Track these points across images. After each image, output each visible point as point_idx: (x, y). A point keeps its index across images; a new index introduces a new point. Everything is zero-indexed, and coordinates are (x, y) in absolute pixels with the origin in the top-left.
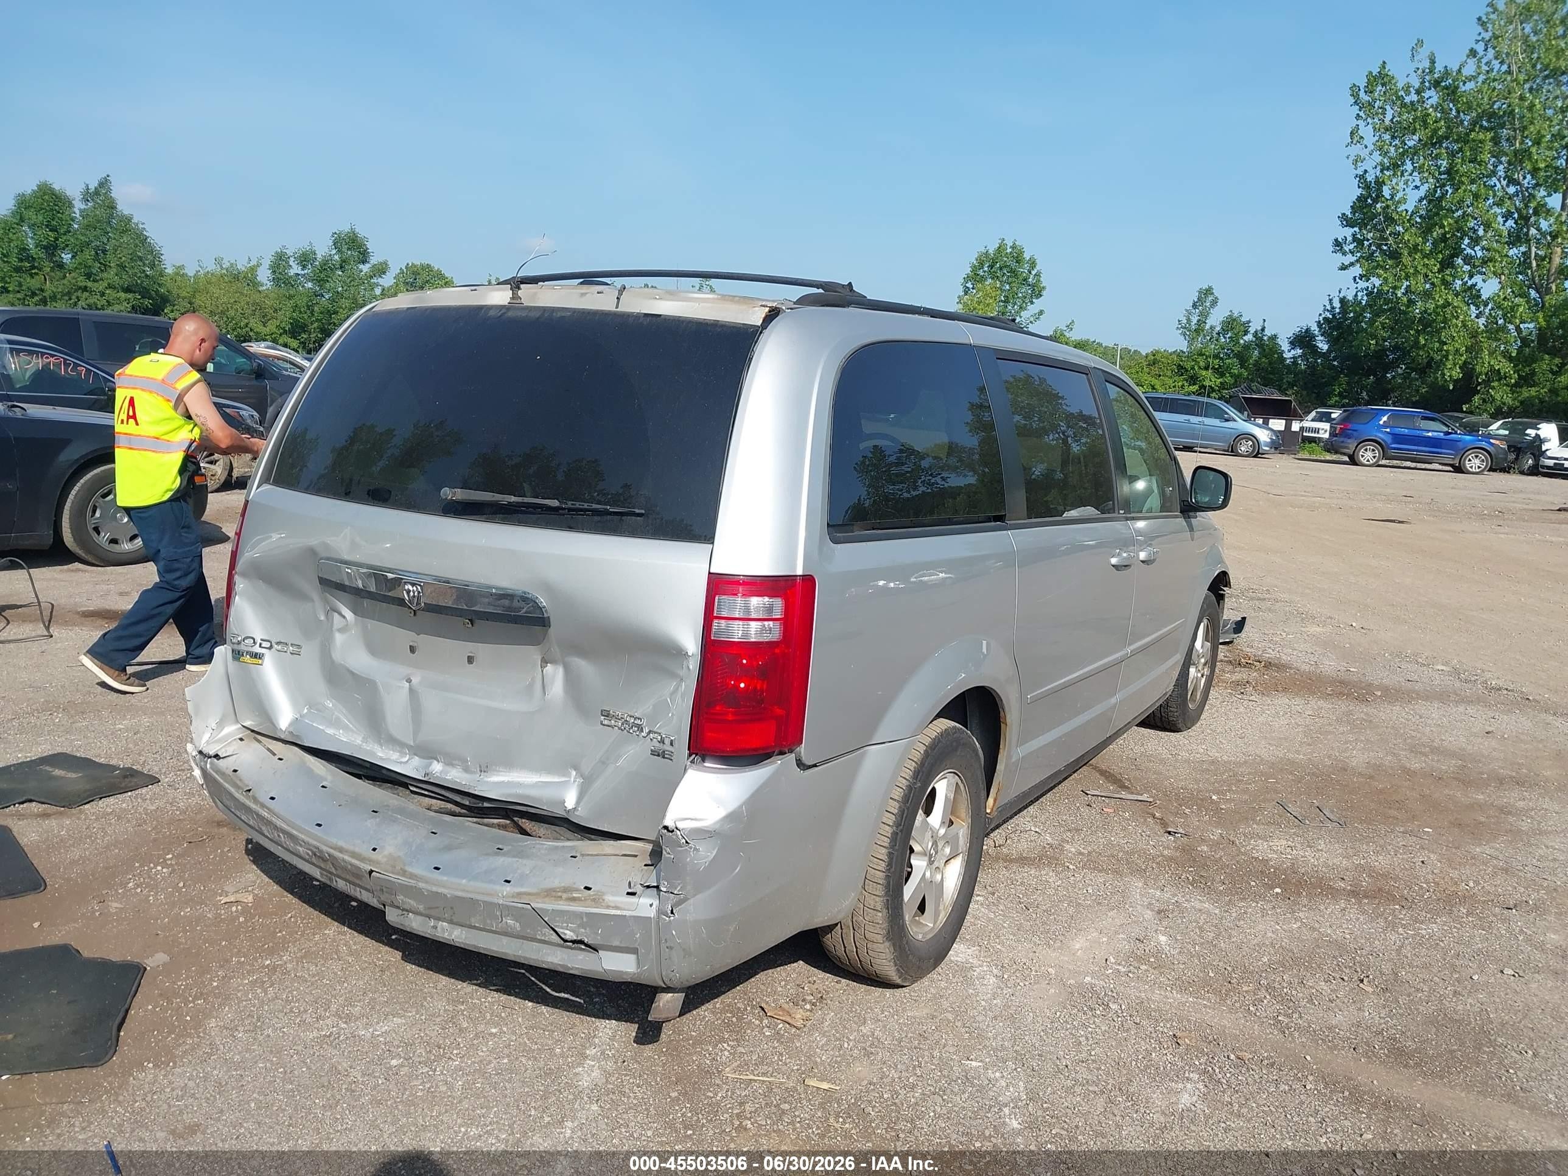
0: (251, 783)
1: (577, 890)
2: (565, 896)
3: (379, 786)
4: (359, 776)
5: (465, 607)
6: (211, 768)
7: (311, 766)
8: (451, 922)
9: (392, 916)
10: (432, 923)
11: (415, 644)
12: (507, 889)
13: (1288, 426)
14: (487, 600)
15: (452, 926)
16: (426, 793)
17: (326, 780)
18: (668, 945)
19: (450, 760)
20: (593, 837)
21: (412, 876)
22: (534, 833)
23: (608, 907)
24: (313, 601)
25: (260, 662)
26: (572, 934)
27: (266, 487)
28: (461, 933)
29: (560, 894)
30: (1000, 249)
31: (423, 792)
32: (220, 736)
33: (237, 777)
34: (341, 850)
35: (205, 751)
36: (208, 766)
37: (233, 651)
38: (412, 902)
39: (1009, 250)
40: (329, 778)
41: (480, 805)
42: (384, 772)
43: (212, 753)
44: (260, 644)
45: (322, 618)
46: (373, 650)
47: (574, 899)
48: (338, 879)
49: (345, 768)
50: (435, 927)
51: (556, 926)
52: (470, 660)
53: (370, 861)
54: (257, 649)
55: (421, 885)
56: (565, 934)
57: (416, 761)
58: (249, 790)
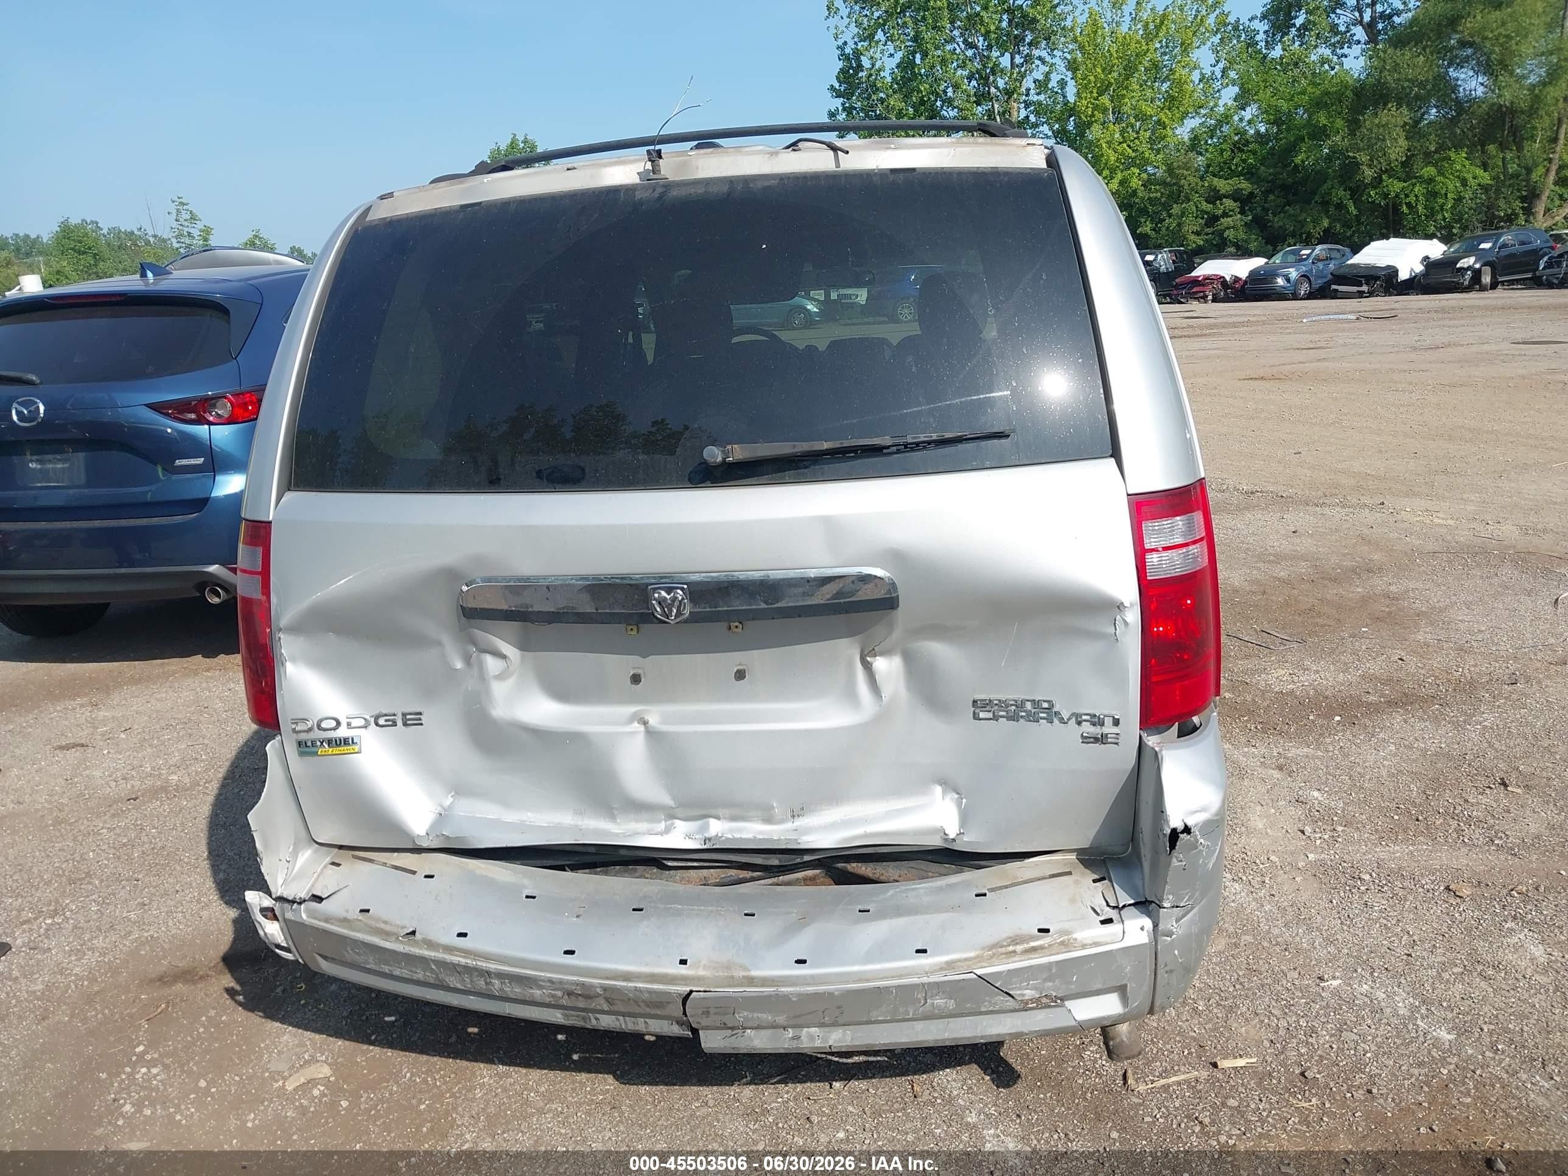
0: (406, 922)
1: (1033, 938)
2: (1019, 948)
3: (606, 874)
4: (561, 868)
5: (763, 606)
6: (308, 917)
7: (484, 874)
8: (822, 1025)
9: (712, 1041)
10: (791, 1033)
11: (640, 671)
12: (923, 961)
13: (827, 295)
14: (801, 590)
15: (827, 1029)
16: (695, 864)
17: (525, 887)
18: (1168, 968)
19: (739, 812)
20: (982, 863)
21: (765, 982)
22: (882, 878)
23: (1084, 946)
24: (440, 644)
25: (356, 748)
26: (1033, 992)
27: (289, 496)
28: (844, 1035)
29: (1011, 948)
30: (513, 145)
31: (690, 864)
32: (296, 869)
33: (372, 918)
34: (627, 977)
35: (289, 894)
36: (304, 916)
37: (300, 744)
38: (764, 1016)
39: (522, 145)
40: (526, 882)
41: (799, 860)
42: (623, 852)
43: (303, 894)
44: (349, 724)
45: (459, 665)
46: (560, 692)
47: (1034, 950)
48: (598, 1016)
49: (539, 863)
50: (797, 1038)
51: (1010, 989)
52: (740, 675)
53: (684, 980)
54: (343, 732)
55: (784, 989)
56: (1023, 995)
57: (681, 826)
58: (413, 933)
